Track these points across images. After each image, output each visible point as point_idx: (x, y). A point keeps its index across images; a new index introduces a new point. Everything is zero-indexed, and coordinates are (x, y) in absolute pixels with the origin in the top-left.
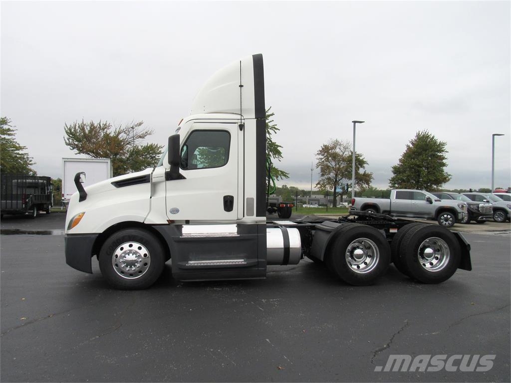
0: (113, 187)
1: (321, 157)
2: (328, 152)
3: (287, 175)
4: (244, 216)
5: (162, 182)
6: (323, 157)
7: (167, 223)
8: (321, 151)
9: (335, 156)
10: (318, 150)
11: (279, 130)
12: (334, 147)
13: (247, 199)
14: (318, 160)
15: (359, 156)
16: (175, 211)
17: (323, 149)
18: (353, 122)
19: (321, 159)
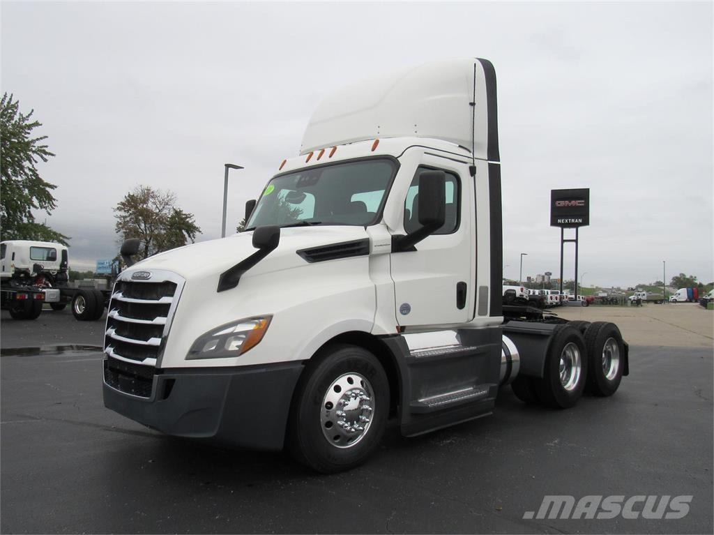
0: (302, 261)
1: (123, 213)
2: (136, 207)
3: (66, 240)
4: (474, 317)
5: (387, 254)
6: (127, 214)
7: (397, 332)
8: (123, 204)
9: (146, 215)
10: (119, 202)
11: (52, 155)
12: (145, 201)
13: (481, 288)
14: (119, 220)
15: (187, 218)
16: (405, 309)
17: (128, 201)
18: (226, 165)
19: (125, 217)
